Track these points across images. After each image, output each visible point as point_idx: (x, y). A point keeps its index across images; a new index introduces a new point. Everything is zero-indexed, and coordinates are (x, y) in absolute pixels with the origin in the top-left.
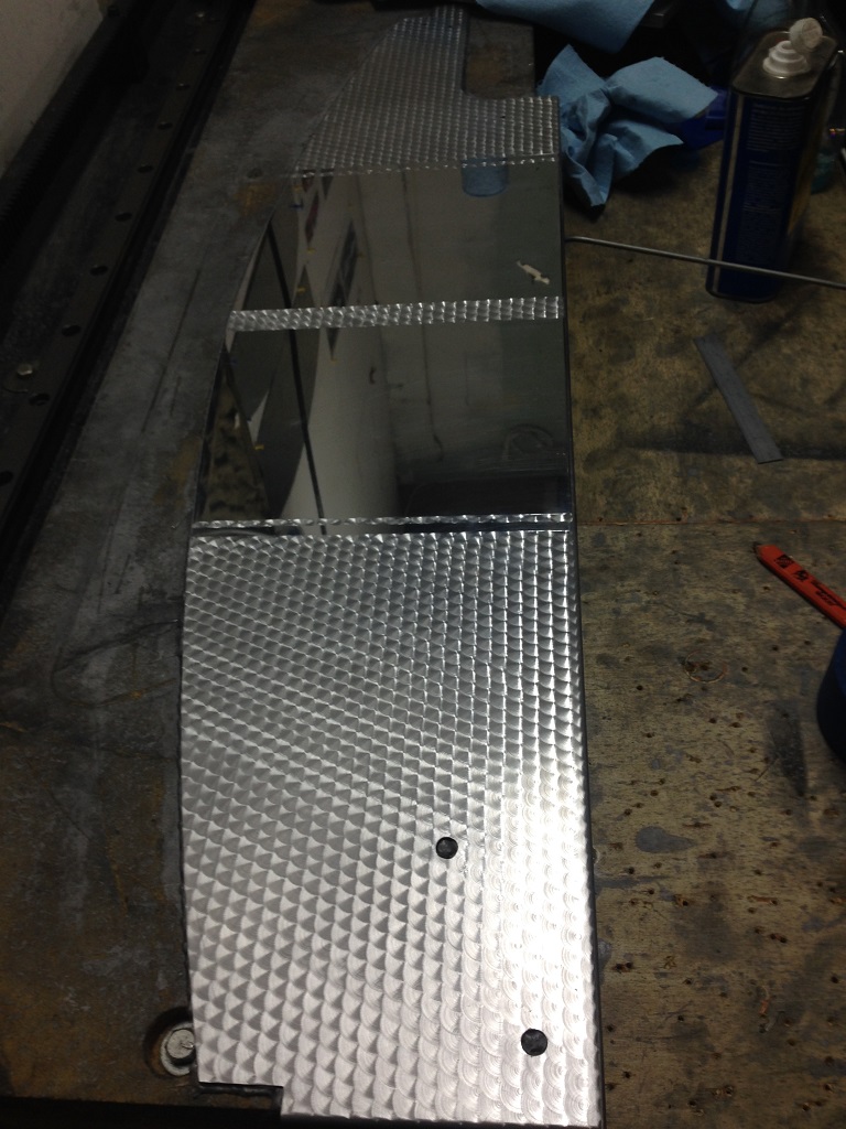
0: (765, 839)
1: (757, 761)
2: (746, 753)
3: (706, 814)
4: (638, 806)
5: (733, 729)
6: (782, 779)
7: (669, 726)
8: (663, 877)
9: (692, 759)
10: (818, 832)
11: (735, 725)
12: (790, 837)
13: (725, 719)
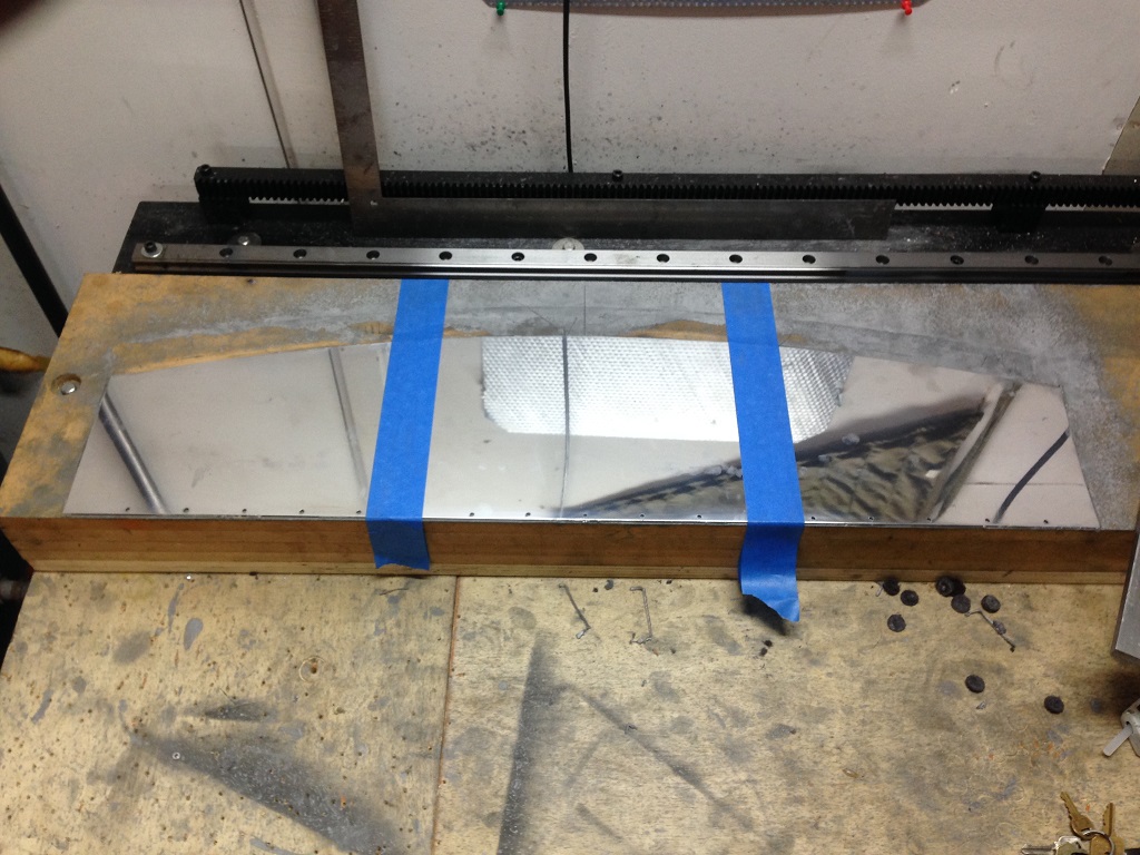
0: (181, 689)
1: (234, 691)
2: (242, 685)
3: (204, 658)
4: (218, 621)
5: (261, 682)
6: (219, 705)
7: (271, 643)
8: (170, 631)
9: (243, 655)
10: (179, 719)
11: (264, 683)
12: (179, 703)
13: (269, 677)
